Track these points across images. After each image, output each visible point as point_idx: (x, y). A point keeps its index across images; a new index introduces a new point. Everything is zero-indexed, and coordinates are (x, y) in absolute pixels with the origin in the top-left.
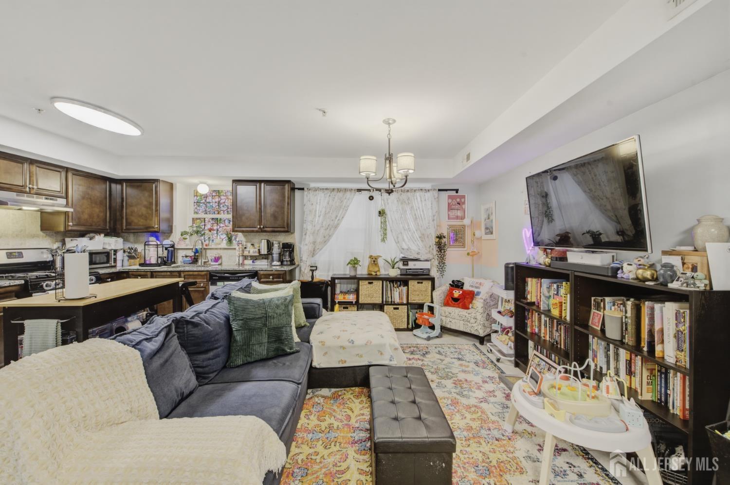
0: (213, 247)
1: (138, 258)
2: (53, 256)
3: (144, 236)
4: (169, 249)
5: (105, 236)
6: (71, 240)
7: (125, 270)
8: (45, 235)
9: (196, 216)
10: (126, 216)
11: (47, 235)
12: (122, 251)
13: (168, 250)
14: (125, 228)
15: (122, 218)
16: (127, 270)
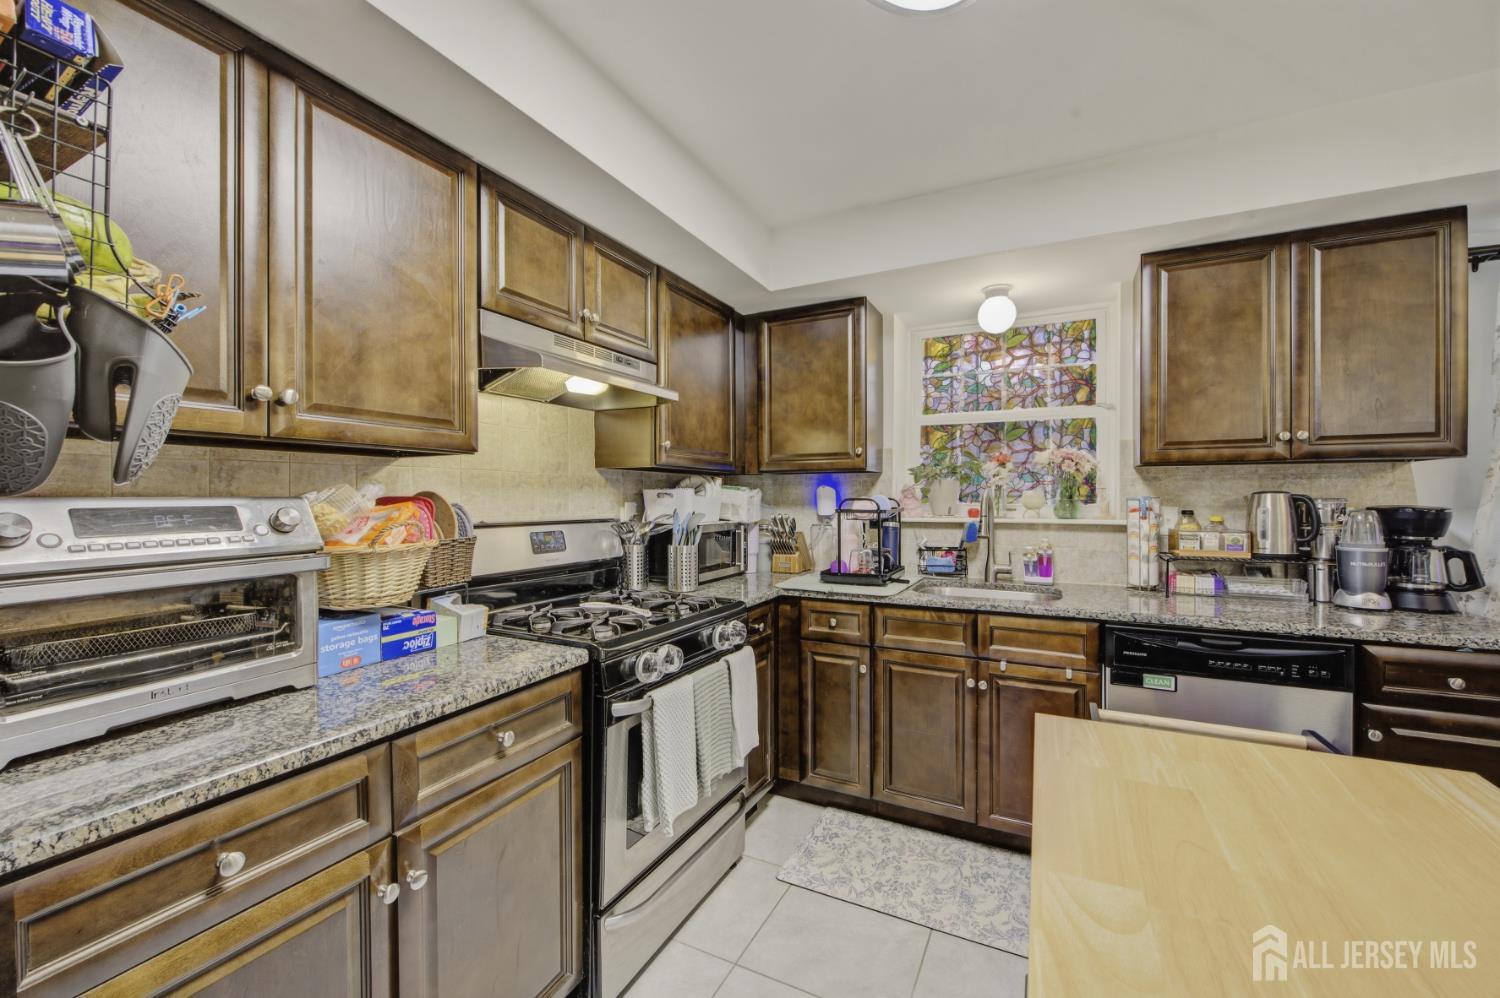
0: (1017, 517)
1: (797, 549)
2: (623, 542)
3: (800, 483)
4: (886, 524)
5: (725, 483)
6: (659, 495)
7: (791, 594)
8: (603, 480)
9: (933, 420)
10: (770, 421)
11: (607, 480)
12: (757, 528)
13: (886, 529)
14: (766, 460)
15: (760, 428)
16: (797, 594)
